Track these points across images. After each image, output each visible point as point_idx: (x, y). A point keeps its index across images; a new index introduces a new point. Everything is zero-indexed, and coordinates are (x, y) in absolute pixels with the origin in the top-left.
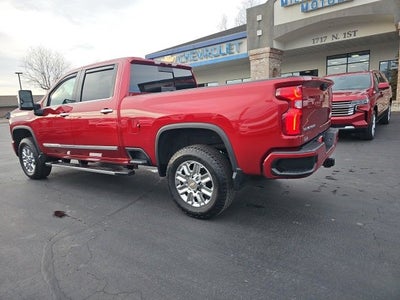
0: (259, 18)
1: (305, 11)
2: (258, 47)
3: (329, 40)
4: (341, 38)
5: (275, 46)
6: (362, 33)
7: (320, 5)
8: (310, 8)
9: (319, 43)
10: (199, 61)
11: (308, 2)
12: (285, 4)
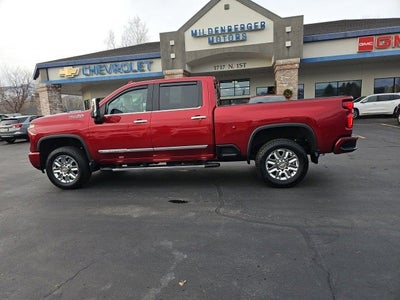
0: (172, 43)
1: (211, 43)
2: (172, 68)
3: (226, 69)
4: (235, 68)
5: (187, 69)
6: (250, 65)
7: (222, 41)
8: (215, 41)
10: (108, 75)
11: (213, 36)
12: (194, 35)
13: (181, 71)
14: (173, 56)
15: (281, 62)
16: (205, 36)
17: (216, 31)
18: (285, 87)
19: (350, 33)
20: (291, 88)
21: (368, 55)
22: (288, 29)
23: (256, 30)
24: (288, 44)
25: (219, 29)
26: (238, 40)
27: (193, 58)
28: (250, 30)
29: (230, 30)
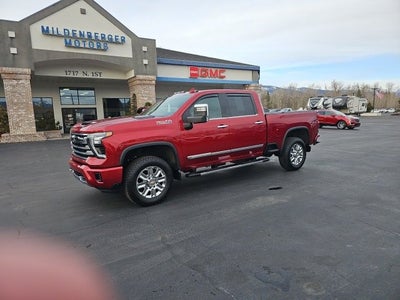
0: (12, 34)
1: (68, 45)
2: (14, 66)
3: (80, 75)
4: (90, 76)
6: (106, 75)
8: (73, 44)
9: (71, 75)
11: (69, 38)
12: (45, 32)
13: (28, 71)
14: (14, 50)
15: (141, 77)
16: (59, 36)
17: (74, 34)
18: (146, 100)
19: (184, 61)
20: (151, 102)
21: (196, 81)
22: (145, 49)
23: (117, 43)
24: (145, 62)
25: (78, 33)
26: (99, 49)
27: (45, 59)
28: (111, 41)
29: (90, 36)
